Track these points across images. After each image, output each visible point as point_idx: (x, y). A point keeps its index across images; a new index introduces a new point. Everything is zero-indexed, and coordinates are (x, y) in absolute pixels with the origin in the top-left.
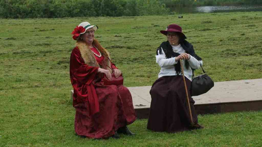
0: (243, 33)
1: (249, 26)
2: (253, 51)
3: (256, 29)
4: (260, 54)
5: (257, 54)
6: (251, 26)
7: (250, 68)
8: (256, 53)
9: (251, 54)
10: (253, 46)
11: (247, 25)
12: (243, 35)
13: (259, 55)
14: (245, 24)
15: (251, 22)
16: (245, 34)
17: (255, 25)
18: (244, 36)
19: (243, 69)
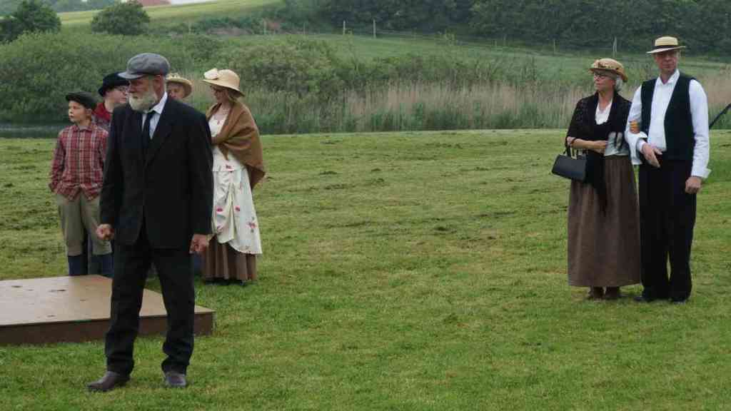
0: (9, 183)
1: (23, 168)
2: (30, 220)
3: (36, 176)
4: (43, 227)
5: (37, 227)
6: (27, 168)
7: (23, 255)
8: (37, 224)
9: (26, 227)
10: (30, 210)
11: (18, 166)
12: (10, 186)
13: (41, 230)
14: (15, 163)
15: (26, 159)
16: (14, 184)
17: (34, 167)
18: (12, 189)
19: (9, 257)
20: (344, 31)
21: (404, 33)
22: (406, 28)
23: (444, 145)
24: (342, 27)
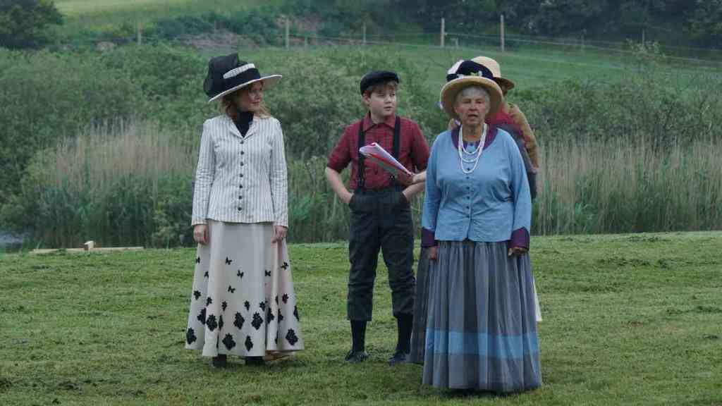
20: (442, 38)
21: (561, 41)
22: (565, 31)
23: (635, 263)
24: (439, 30)
